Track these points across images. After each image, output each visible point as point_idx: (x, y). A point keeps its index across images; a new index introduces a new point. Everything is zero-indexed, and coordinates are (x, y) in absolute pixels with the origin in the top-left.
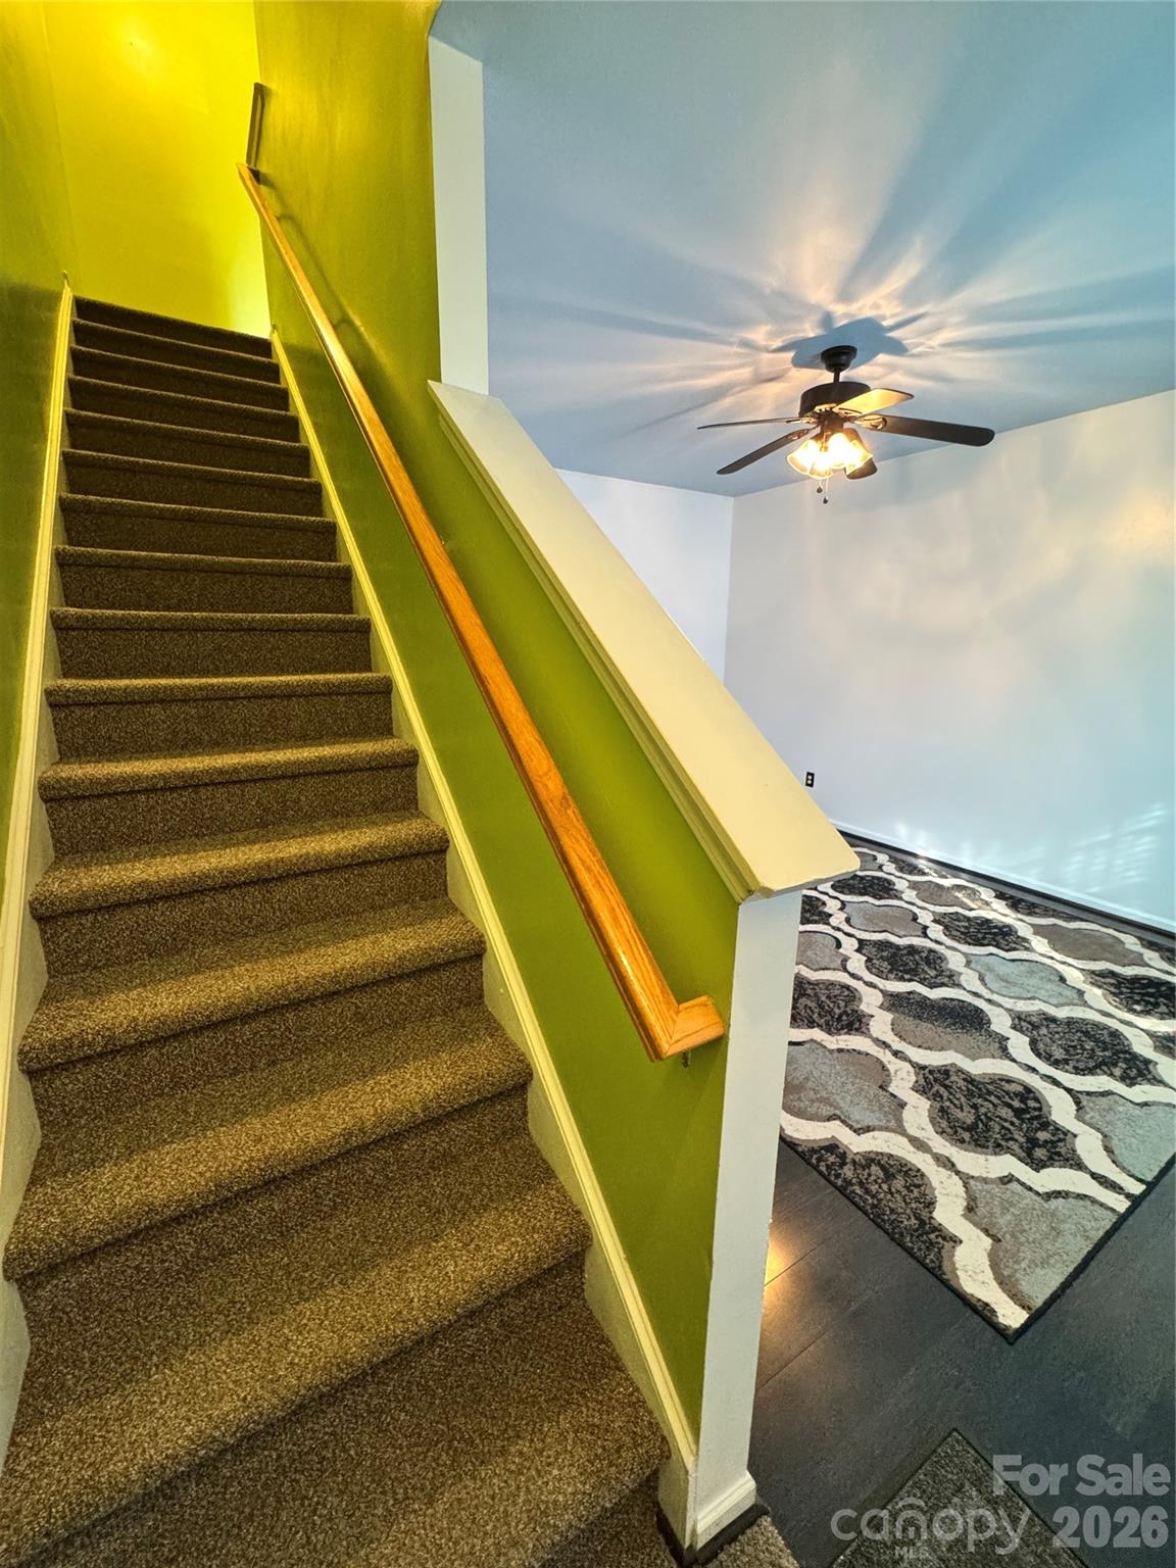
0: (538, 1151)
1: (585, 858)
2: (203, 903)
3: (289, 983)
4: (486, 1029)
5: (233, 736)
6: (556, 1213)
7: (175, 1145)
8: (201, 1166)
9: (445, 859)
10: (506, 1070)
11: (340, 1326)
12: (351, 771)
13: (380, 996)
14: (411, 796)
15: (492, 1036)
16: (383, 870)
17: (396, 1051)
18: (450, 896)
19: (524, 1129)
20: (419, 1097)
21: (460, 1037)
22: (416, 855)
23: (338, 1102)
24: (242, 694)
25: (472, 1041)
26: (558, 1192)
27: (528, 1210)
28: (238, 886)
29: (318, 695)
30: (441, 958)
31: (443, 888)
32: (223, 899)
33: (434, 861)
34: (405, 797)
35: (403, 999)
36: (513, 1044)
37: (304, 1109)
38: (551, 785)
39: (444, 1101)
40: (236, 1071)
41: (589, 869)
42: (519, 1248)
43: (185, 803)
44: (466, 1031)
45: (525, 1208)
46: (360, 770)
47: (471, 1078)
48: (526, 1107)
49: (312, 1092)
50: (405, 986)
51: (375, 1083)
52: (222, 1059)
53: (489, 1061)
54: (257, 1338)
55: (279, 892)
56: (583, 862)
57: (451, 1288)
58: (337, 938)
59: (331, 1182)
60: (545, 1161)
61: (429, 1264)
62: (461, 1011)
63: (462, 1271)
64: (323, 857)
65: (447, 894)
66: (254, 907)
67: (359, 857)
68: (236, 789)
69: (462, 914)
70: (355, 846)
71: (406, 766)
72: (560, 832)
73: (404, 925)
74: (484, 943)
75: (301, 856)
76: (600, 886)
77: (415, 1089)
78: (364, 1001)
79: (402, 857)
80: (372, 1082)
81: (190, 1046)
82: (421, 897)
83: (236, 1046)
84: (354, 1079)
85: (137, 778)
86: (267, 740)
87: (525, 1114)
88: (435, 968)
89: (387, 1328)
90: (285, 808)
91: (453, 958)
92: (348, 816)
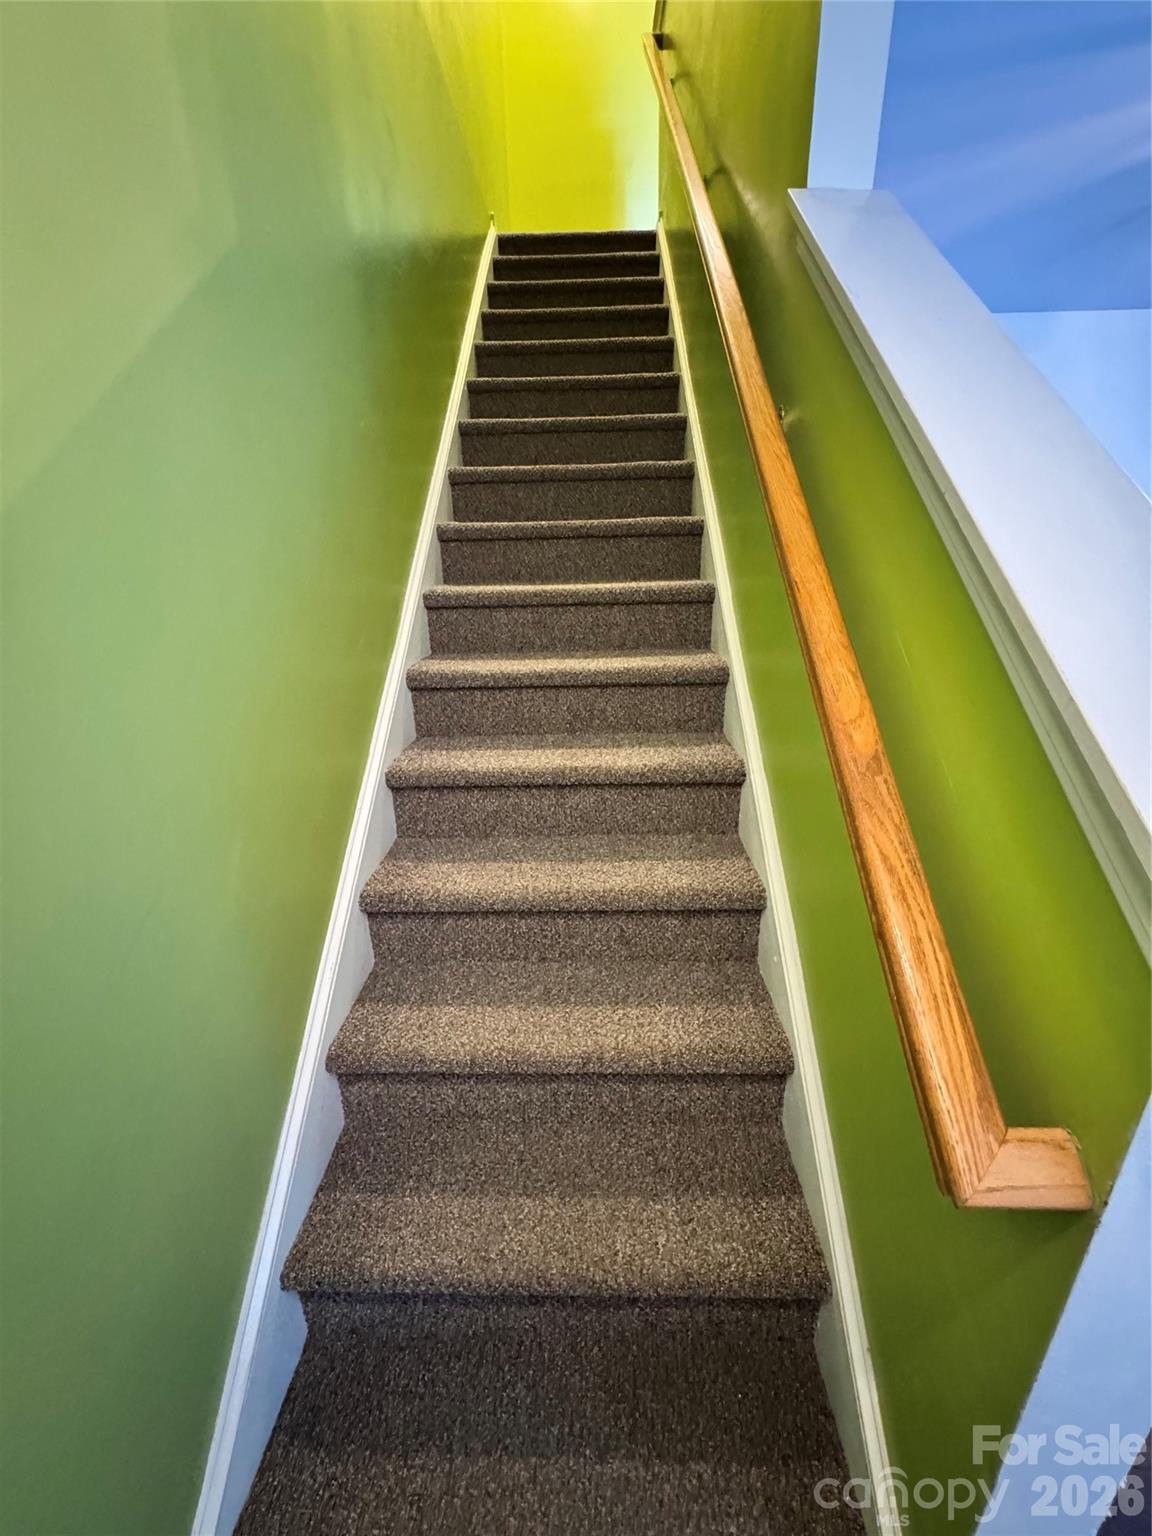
0: (788, 1153)
1: (889, 851)
2: (508, 797)
3: (562, 892)
4: (751, 994)
5: (560, 641)
6: (791, 1239)
7: (452, 1009)
8: (465, 1037)
9: (739, 793)
10: (762, 1053)
11: (548, 1240)
12: (657, 685)
13: (646, 925)
14: (716, 717)
15: (756, 1005)
16: (672, 794)
17: (653, 986)
18: (741, 834)
19: (777, 1119)
20: (661, 1048)
21: (721, 994)
22: (709, 784)
23: (586, 1021)
24: (570, 601)
25: (732, 1003)
26: (799, 1214)
27: (760, 1219)
28: (538, 787)
29: (639, 603)
30: (715, 903)
31: (734, 824)
32: (525, 797)
33: (727, 794)
34: (710, 718)
35: (668, 935)
36: (778, 1024)
37: (554, 1016)
38: (859, 737)
39: (687, 1062)
40: (512, 957)
41: (891, 871)
42: (738, 1259)
43: (510, 703)
44: (729, 990)
45: (756, 1215)
46: (666, 685)
47: (720, 1046)
48: (781, 1098)
49: (566, 1001)
50: (673, 922)
51: (624, 1014)
52: (503, 945)
53: (746, 1035)
54: (483, 1210)
55: (573, 799)
56: (885, 858)
57: (657, 1262)
58: (615, 854)
59: (570, 1094)
60: (792, 1169)
61: (641, 1222)
62: (729, 964)
63: (671, 1250)
64: (613, 772)
65: (737, 832)
66: (549, 809)
67: (648, 777)
68: (551, 694)
69: (748, 859)
70: (645, 766)
71: (715, 684)
72: (859, 807)
73: (684, 857)
74: (765, 899)
75: (593, 768)
76: (905, 899)
77: (660, 1037)
78: (630, 927)
79: (692, 784)
80: (621, 1012)
81: (478, 925)
82: (708, 828)
83: (514, 935)
84: (606, 1002)
85: (474, 676)
86: (588, 648)
87: (780, 1105)
88: (706, 912)
89: (588, 1269)
90: (592, 717)
91: (726, 907)
92: (650, 732)
